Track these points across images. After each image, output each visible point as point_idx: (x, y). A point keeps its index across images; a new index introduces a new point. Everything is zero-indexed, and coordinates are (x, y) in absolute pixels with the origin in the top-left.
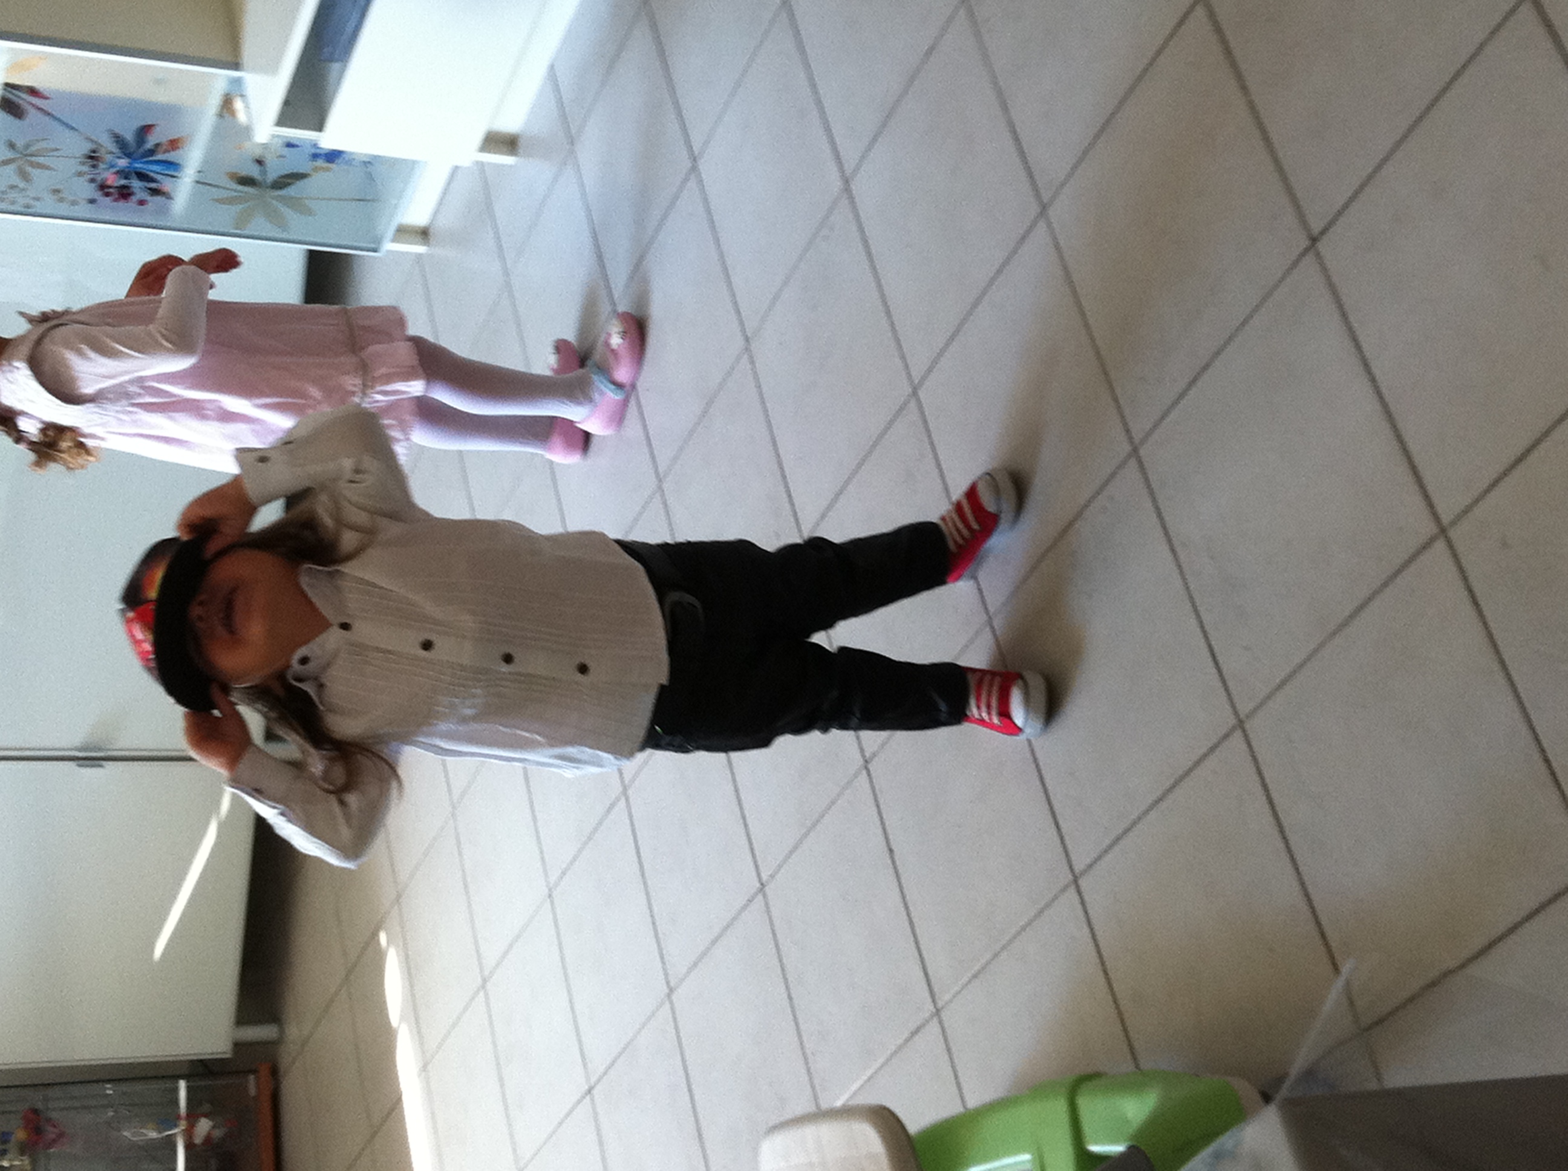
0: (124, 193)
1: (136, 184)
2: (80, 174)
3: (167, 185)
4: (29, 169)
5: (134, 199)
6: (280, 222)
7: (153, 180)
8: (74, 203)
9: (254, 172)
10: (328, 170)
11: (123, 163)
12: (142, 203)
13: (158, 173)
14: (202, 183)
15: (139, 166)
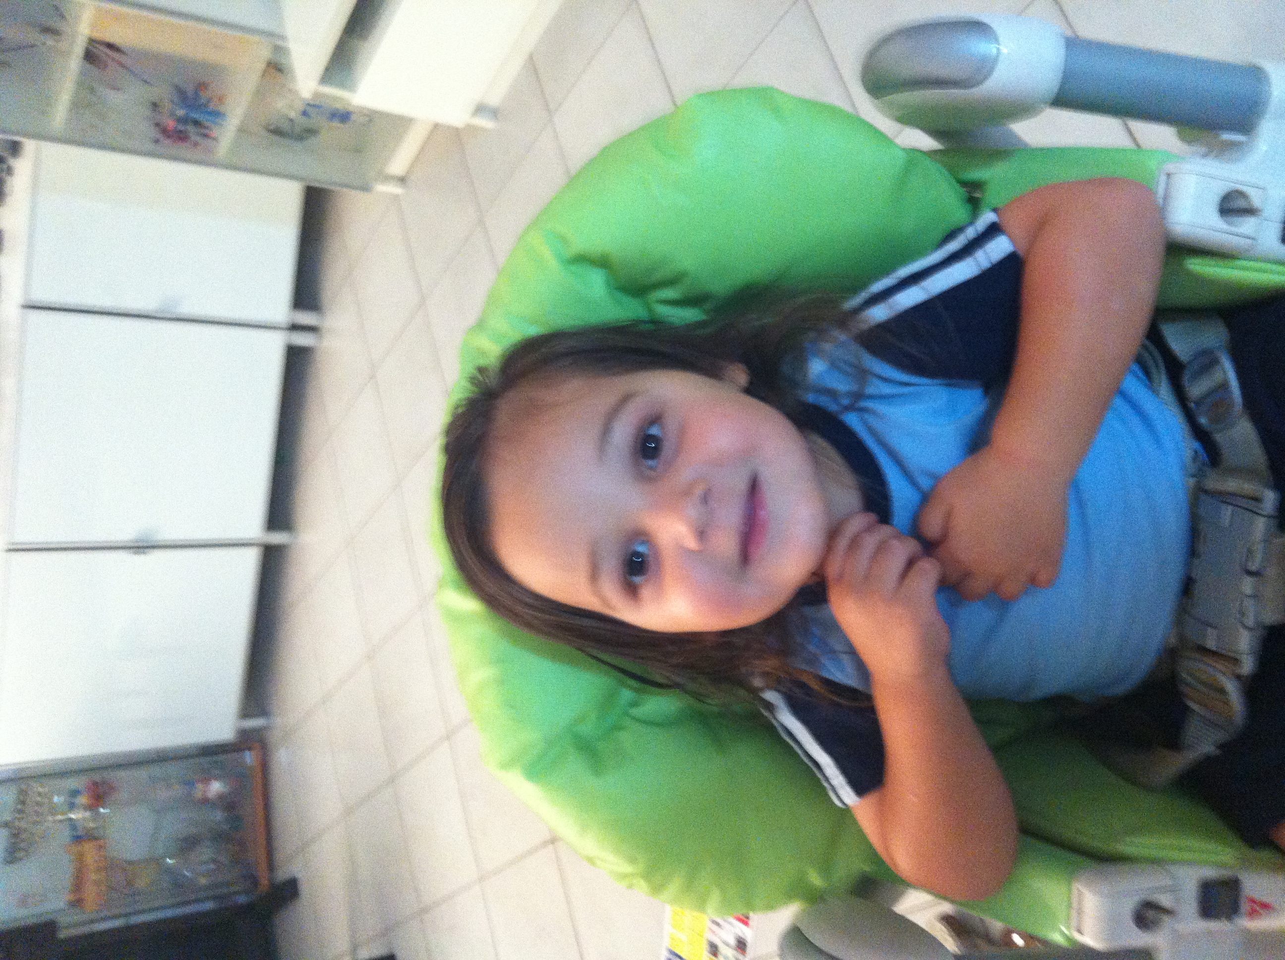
0: (182, 137)
1: (191, 129)
2: (148, 119)
3: (215, 132)
5: (188, 141)
7: (204, 127)
9: (284, 125)
10: (341, 126)
11: (181, 112)
12: (196, 144)
13: (208, 121)
14: (242, 130)
15: (195, 115)
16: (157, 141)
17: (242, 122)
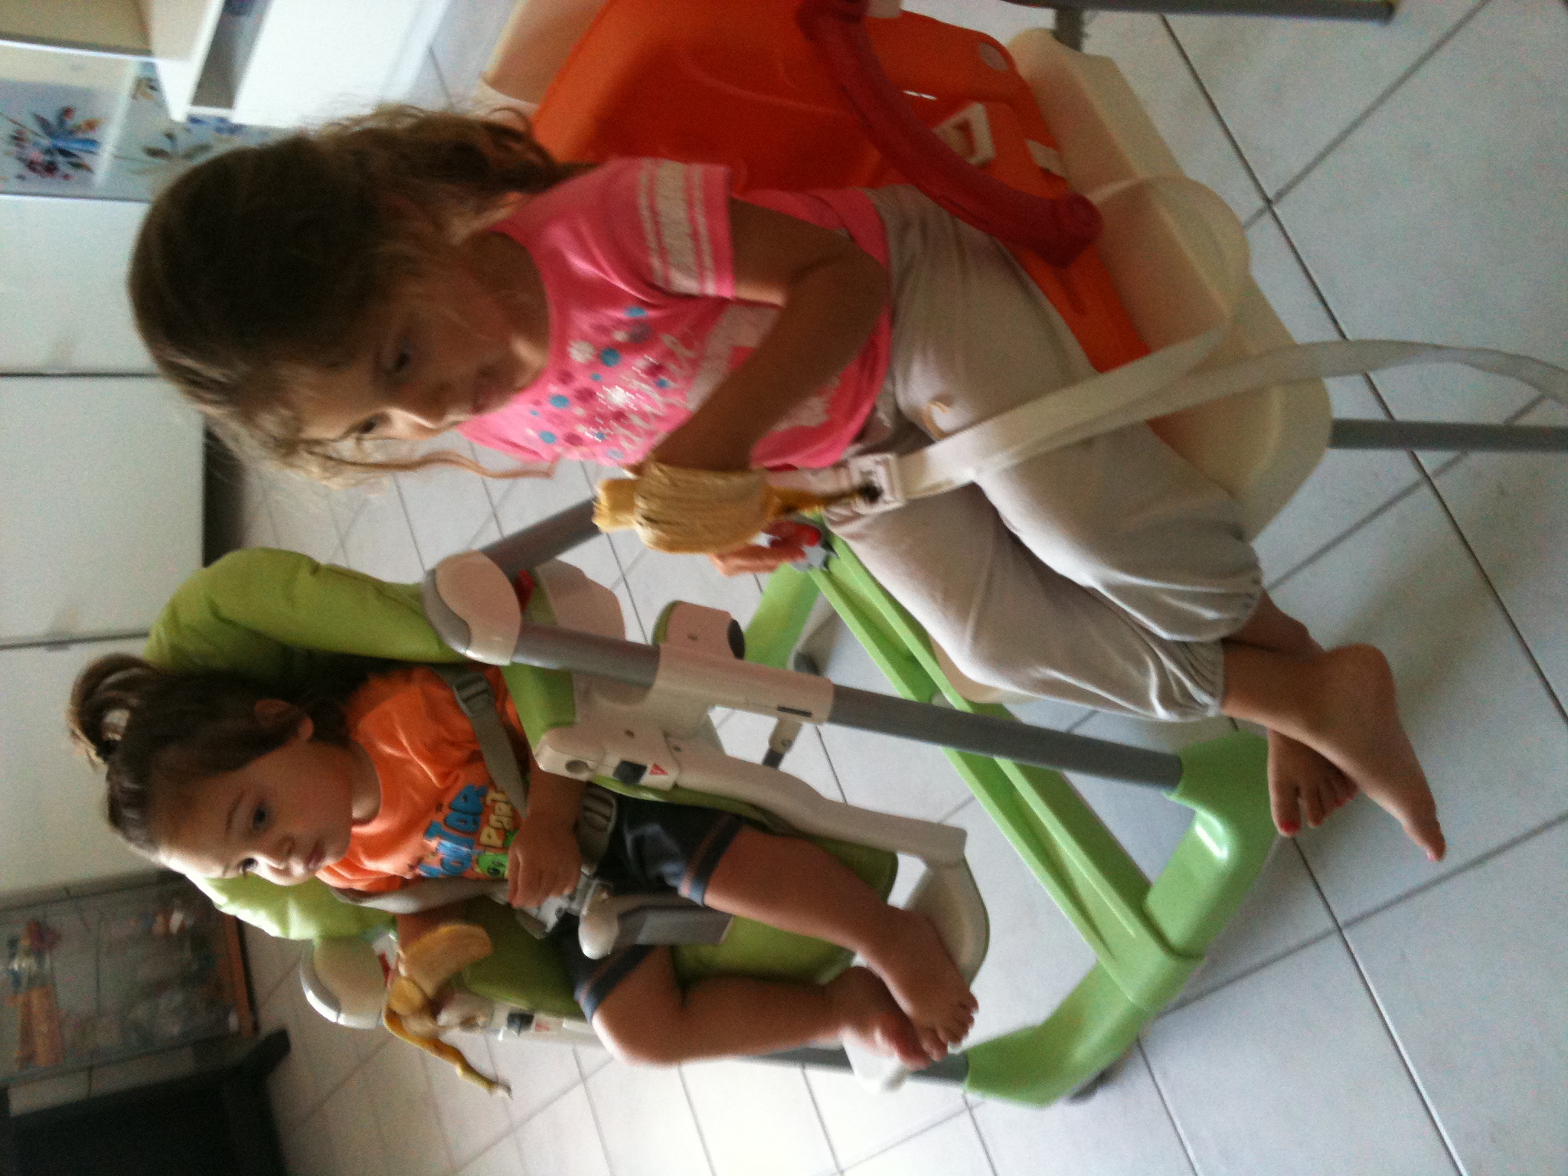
0: (50, 169)
1: (60, 159)
2: (7, 154)
5: (59, 174)
7: (74, 155)
8: (5, 179)
9: (165, 145)
10: (230, 141)
11: (46, 142)
12: (66, 177)
13: (77, 150)
14: (120, 157)
15: (61, 144)
16: (21, 177)
17: (119, 148)
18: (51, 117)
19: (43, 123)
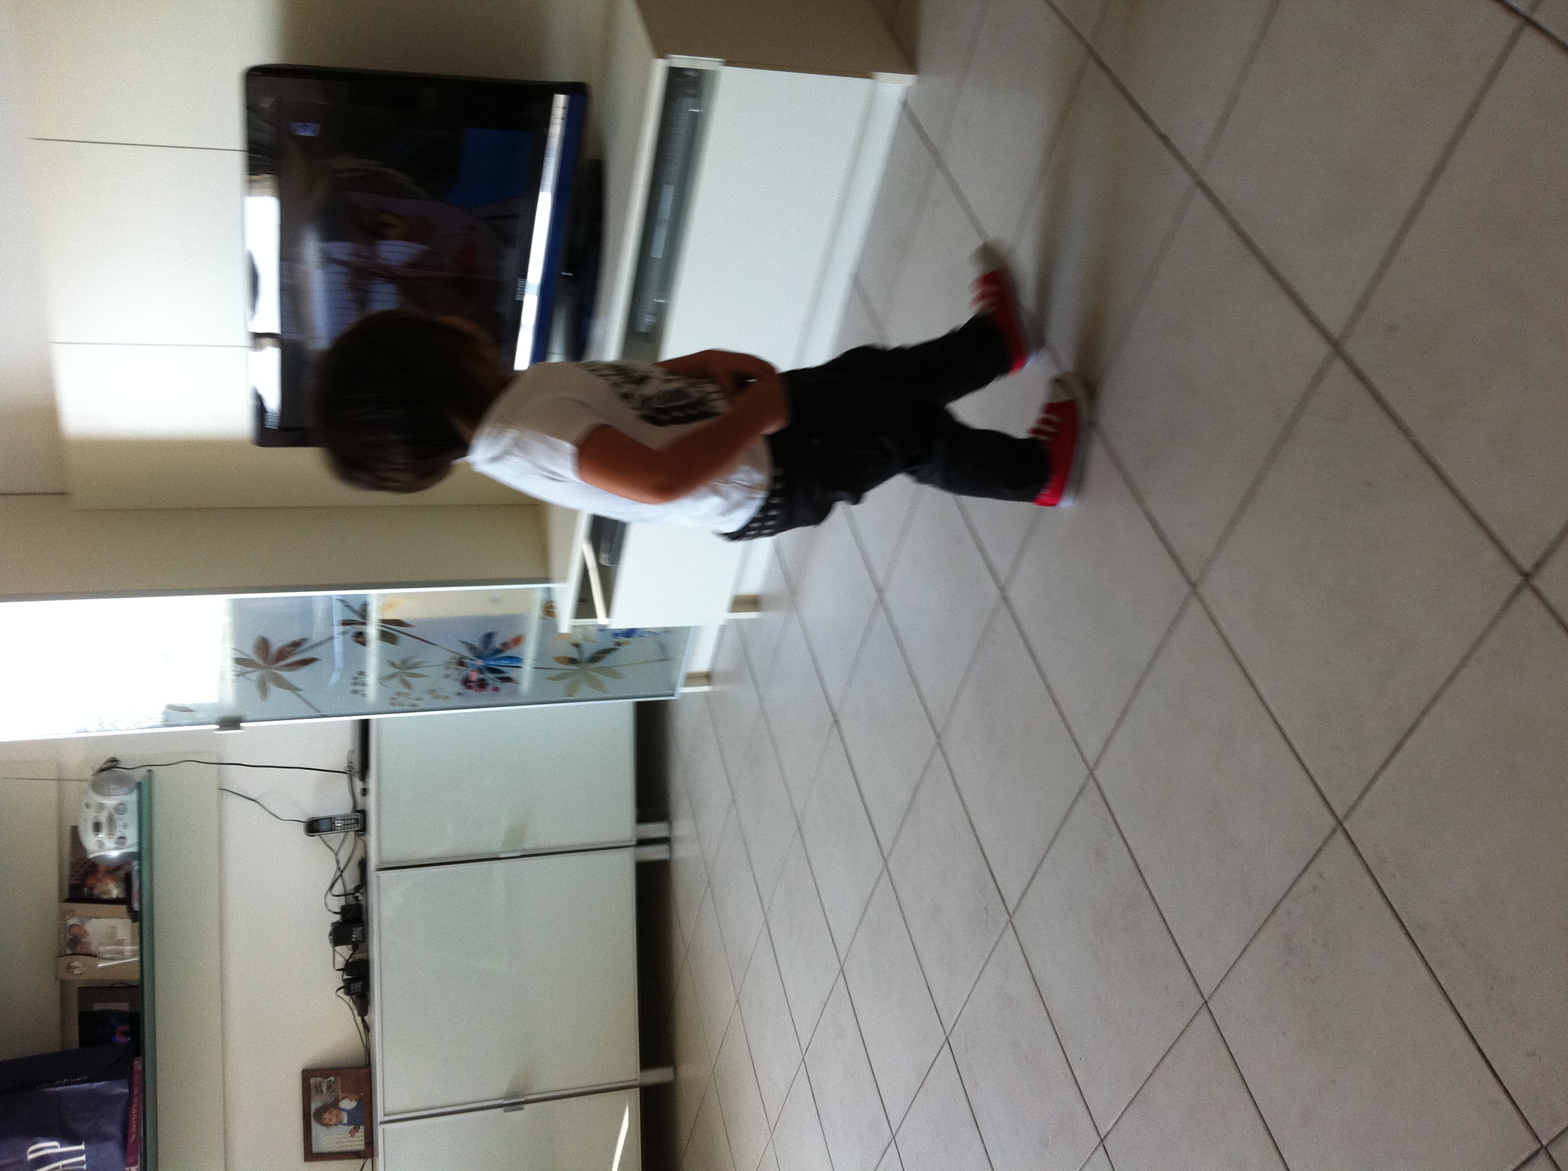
0: (482, 685)
1: (489, 676)
2: (447, 676)
3: (511, 673)
4: (410, 679)
5: (490, 688)
6: (599, 686)
7: (501, 672)
8: (447, 697)
9: (574, 653)
10: (628, 643)
11: (480, 663)
12: (496, 689)
13: (503, 666)
14: (538, 668)
15: (492, 663)
16: (459, 694)
18: (477, 643)
19: (472, 648)
